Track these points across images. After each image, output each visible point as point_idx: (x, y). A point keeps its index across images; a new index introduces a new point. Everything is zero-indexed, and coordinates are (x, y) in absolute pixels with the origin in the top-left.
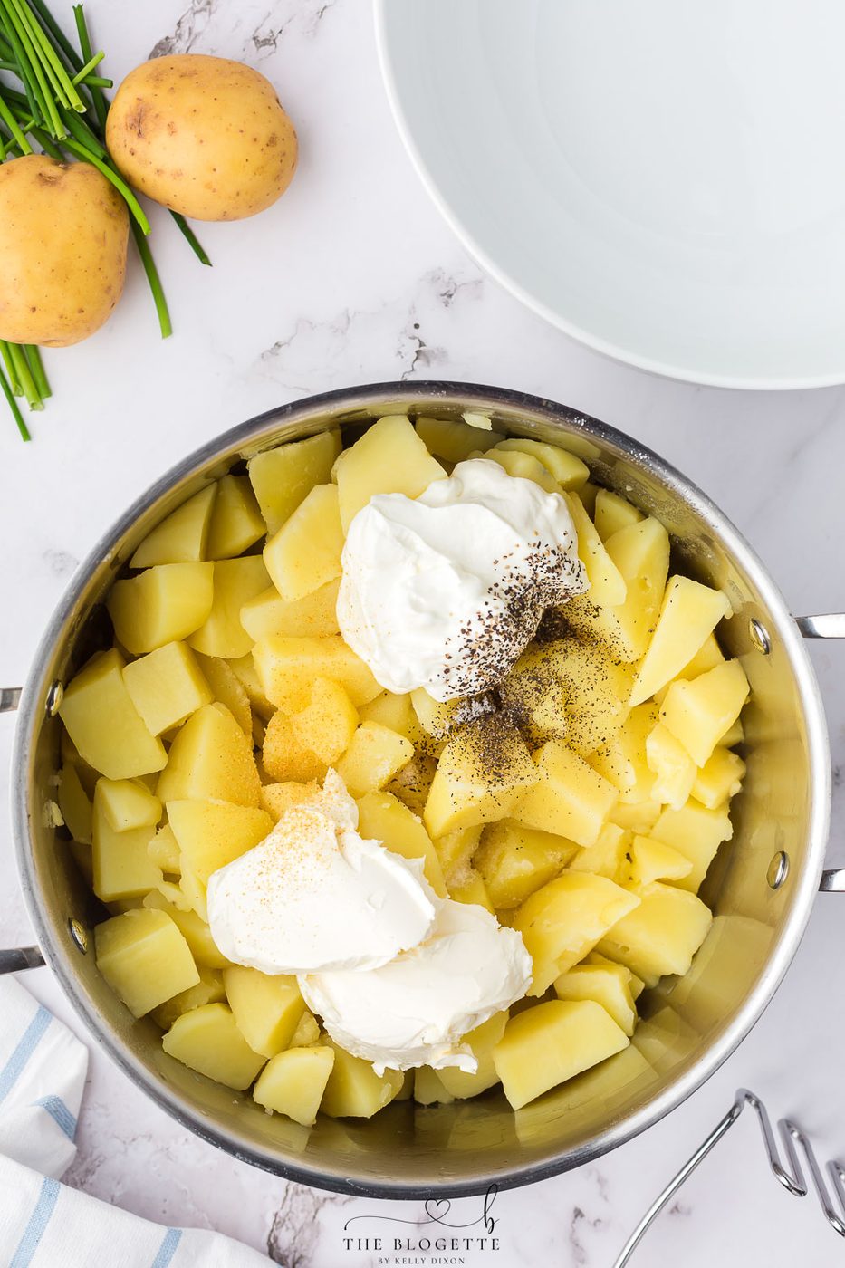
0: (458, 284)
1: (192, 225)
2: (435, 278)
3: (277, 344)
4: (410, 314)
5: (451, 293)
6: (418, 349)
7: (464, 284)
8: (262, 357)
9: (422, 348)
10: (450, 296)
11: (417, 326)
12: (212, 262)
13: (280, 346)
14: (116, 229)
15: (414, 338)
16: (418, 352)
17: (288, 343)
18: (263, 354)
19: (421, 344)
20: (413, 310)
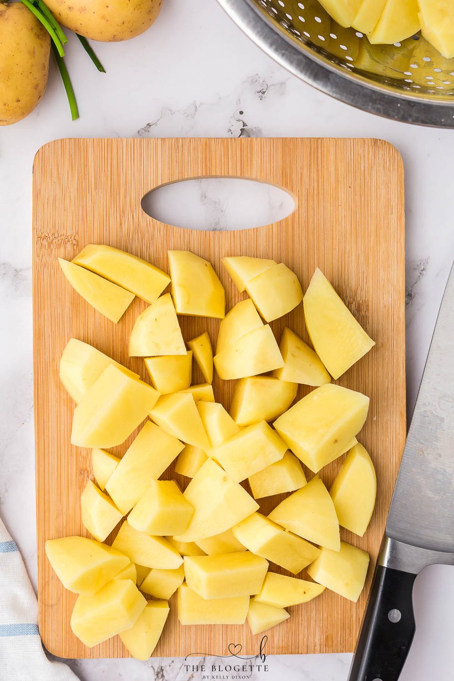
0: (269, 85)
1: (92, 44)
2: (254, 81)
3: (148, 124)
4: (237, 104)
5: (264, 91)
6: (242, 128)
7: (274, 85)
8: (139, 133)
9: (244, 127)
10: (264, 93)
11: (241, 113)
12: (105, 69)
13: (150, 126)
14: (42, 46)
15: (239, 120)
16: (242, 130)
17: (155, 124)
18: (139, 131)
19: (244, 125)
20: (239, 101)
